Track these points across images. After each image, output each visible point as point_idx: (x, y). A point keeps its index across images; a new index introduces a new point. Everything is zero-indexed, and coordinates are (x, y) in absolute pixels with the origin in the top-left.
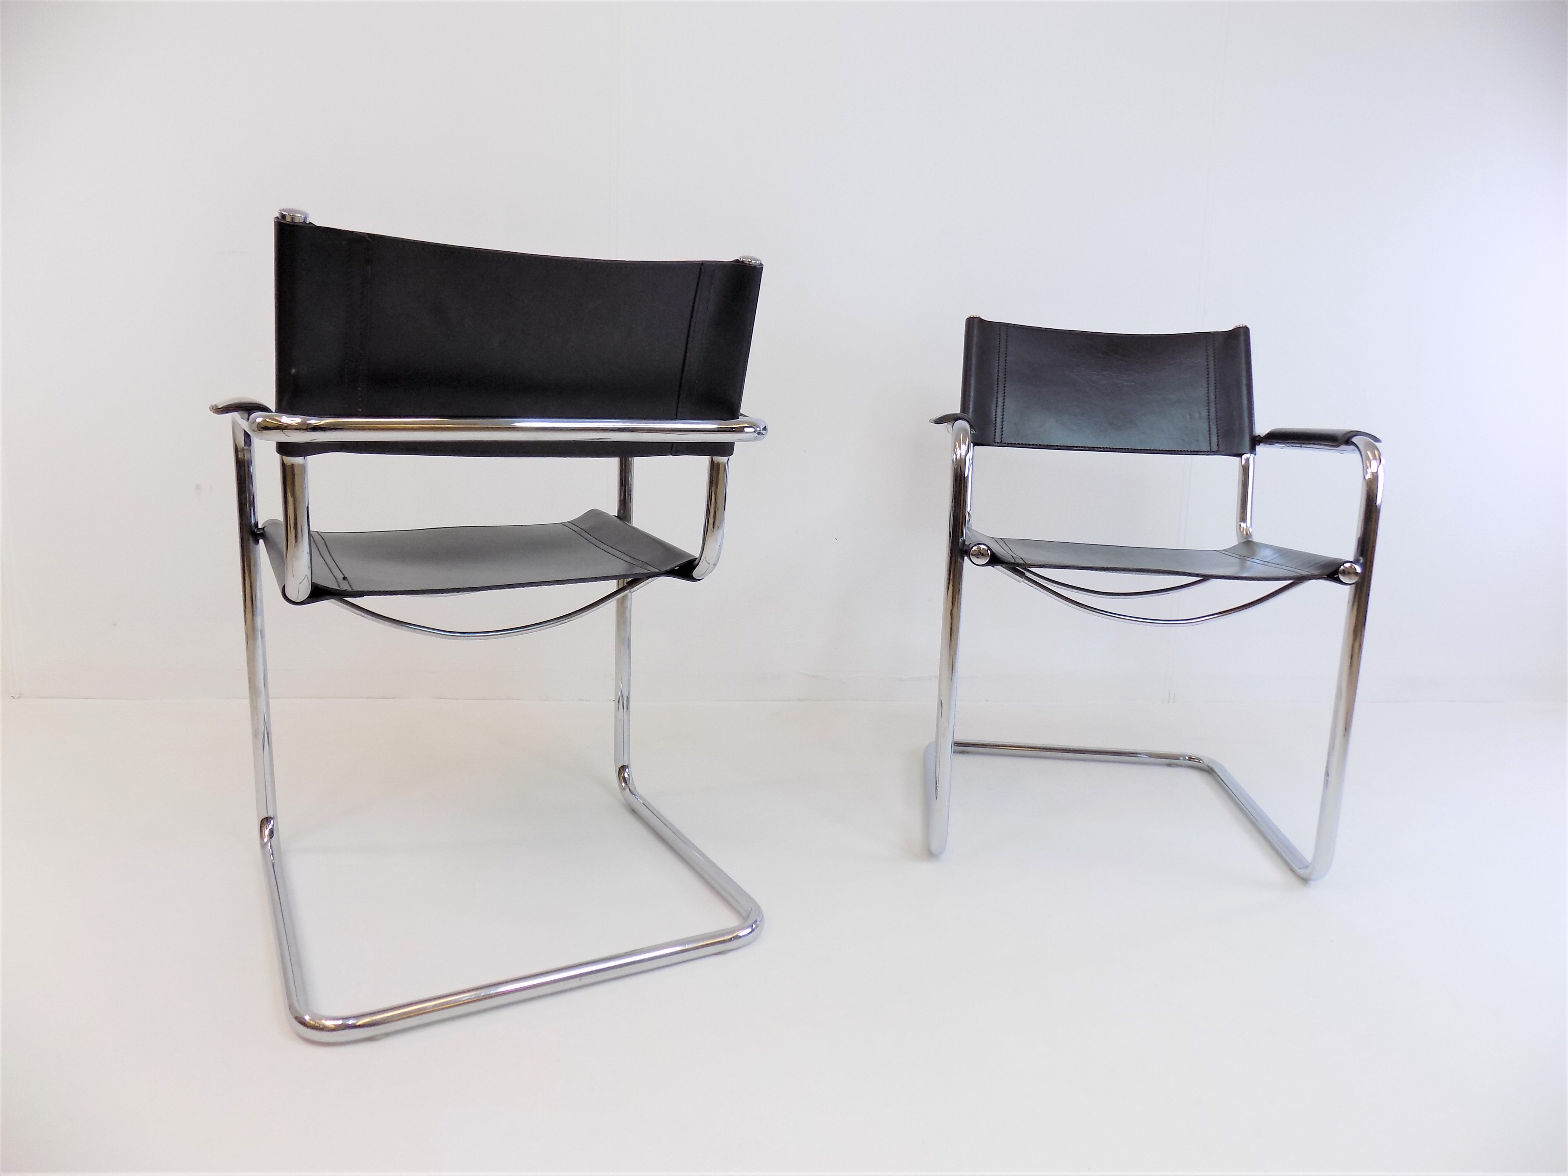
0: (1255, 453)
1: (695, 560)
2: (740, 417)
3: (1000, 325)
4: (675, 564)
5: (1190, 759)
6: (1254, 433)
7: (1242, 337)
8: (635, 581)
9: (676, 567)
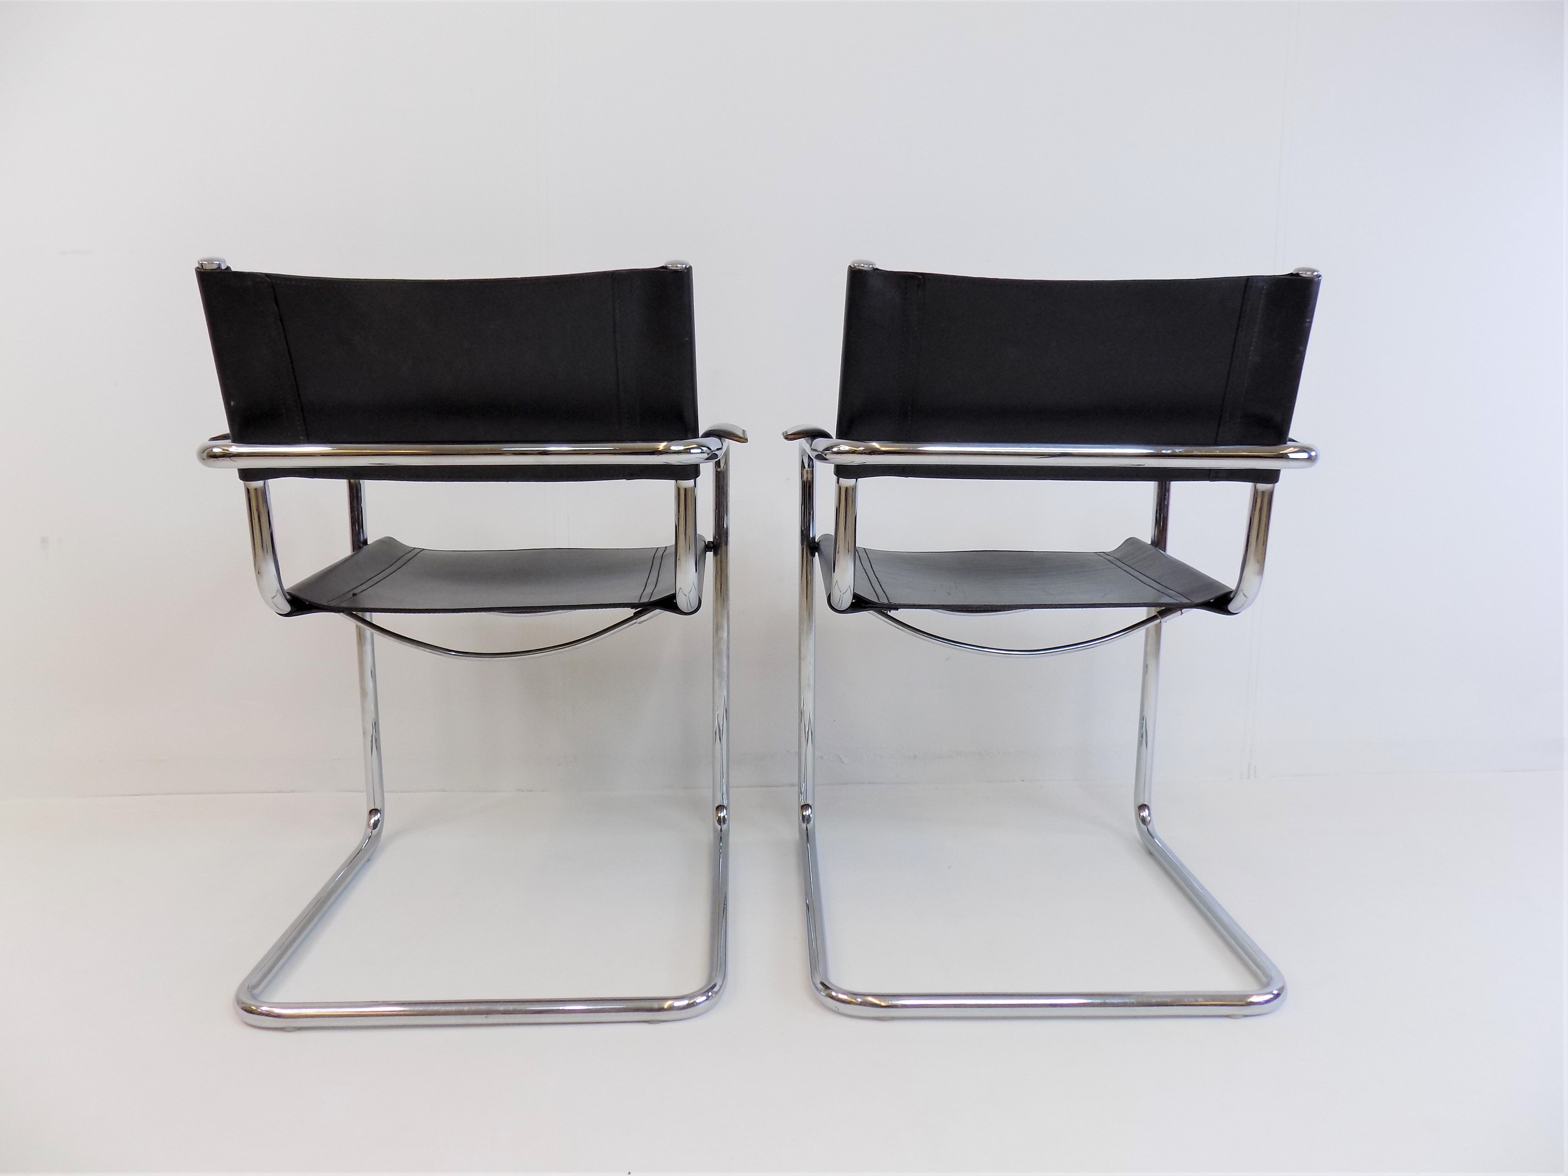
1: (1231, 592)
2: (1288, 443)
4: (1210, 597)
8: (1166, 610)
9: (1211, 599)
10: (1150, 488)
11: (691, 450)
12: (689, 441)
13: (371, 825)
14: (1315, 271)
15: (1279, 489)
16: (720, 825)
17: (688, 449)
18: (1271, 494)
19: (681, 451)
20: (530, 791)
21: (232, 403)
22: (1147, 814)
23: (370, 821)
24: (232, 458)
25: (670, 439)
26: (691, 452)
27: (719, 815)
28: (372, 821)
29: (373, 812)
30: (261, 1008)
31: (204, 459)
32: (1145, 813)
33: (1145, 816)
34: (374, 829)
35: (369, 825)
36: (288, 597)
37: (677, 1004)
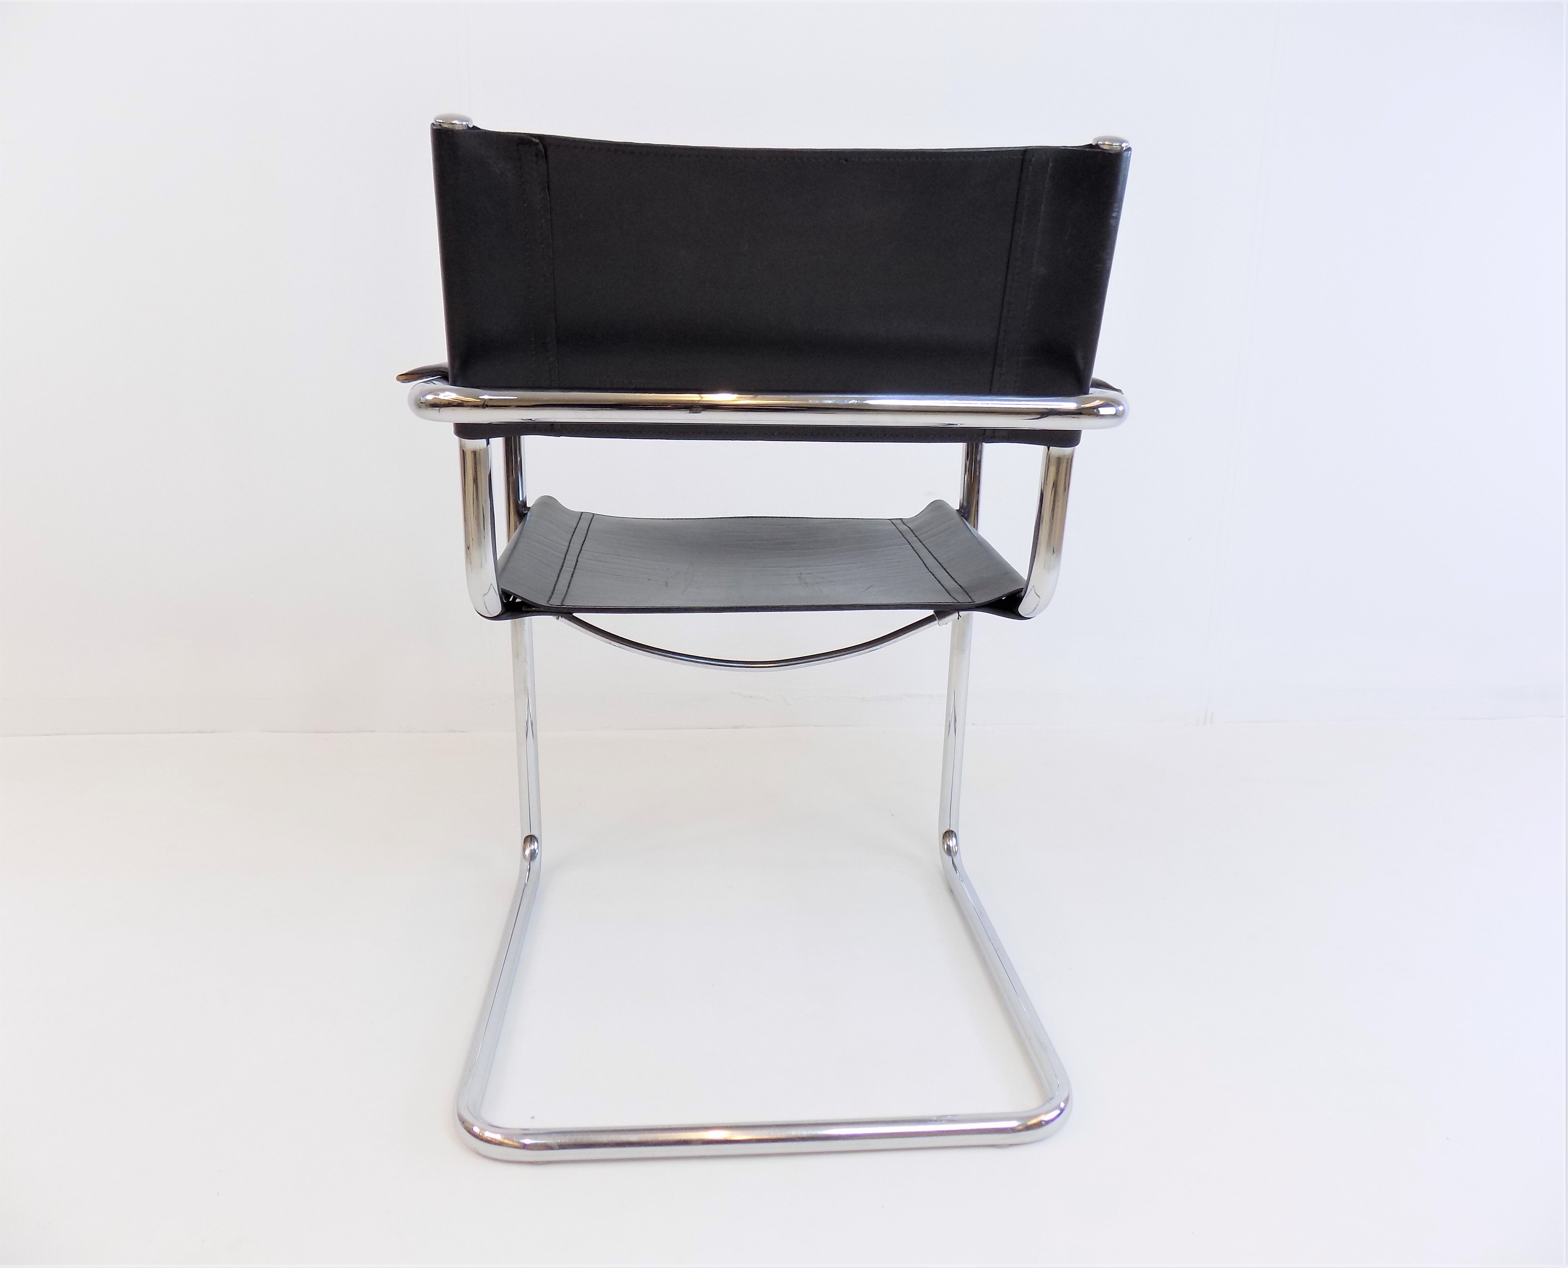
10: (958, 449)
14: (1122, 141)
15: (1080, 453)
18: (1070, 460)
22: (955, 844)
32: (952, 843)
33: (951, 846)
34: (531, 861)
35: (525, 857)
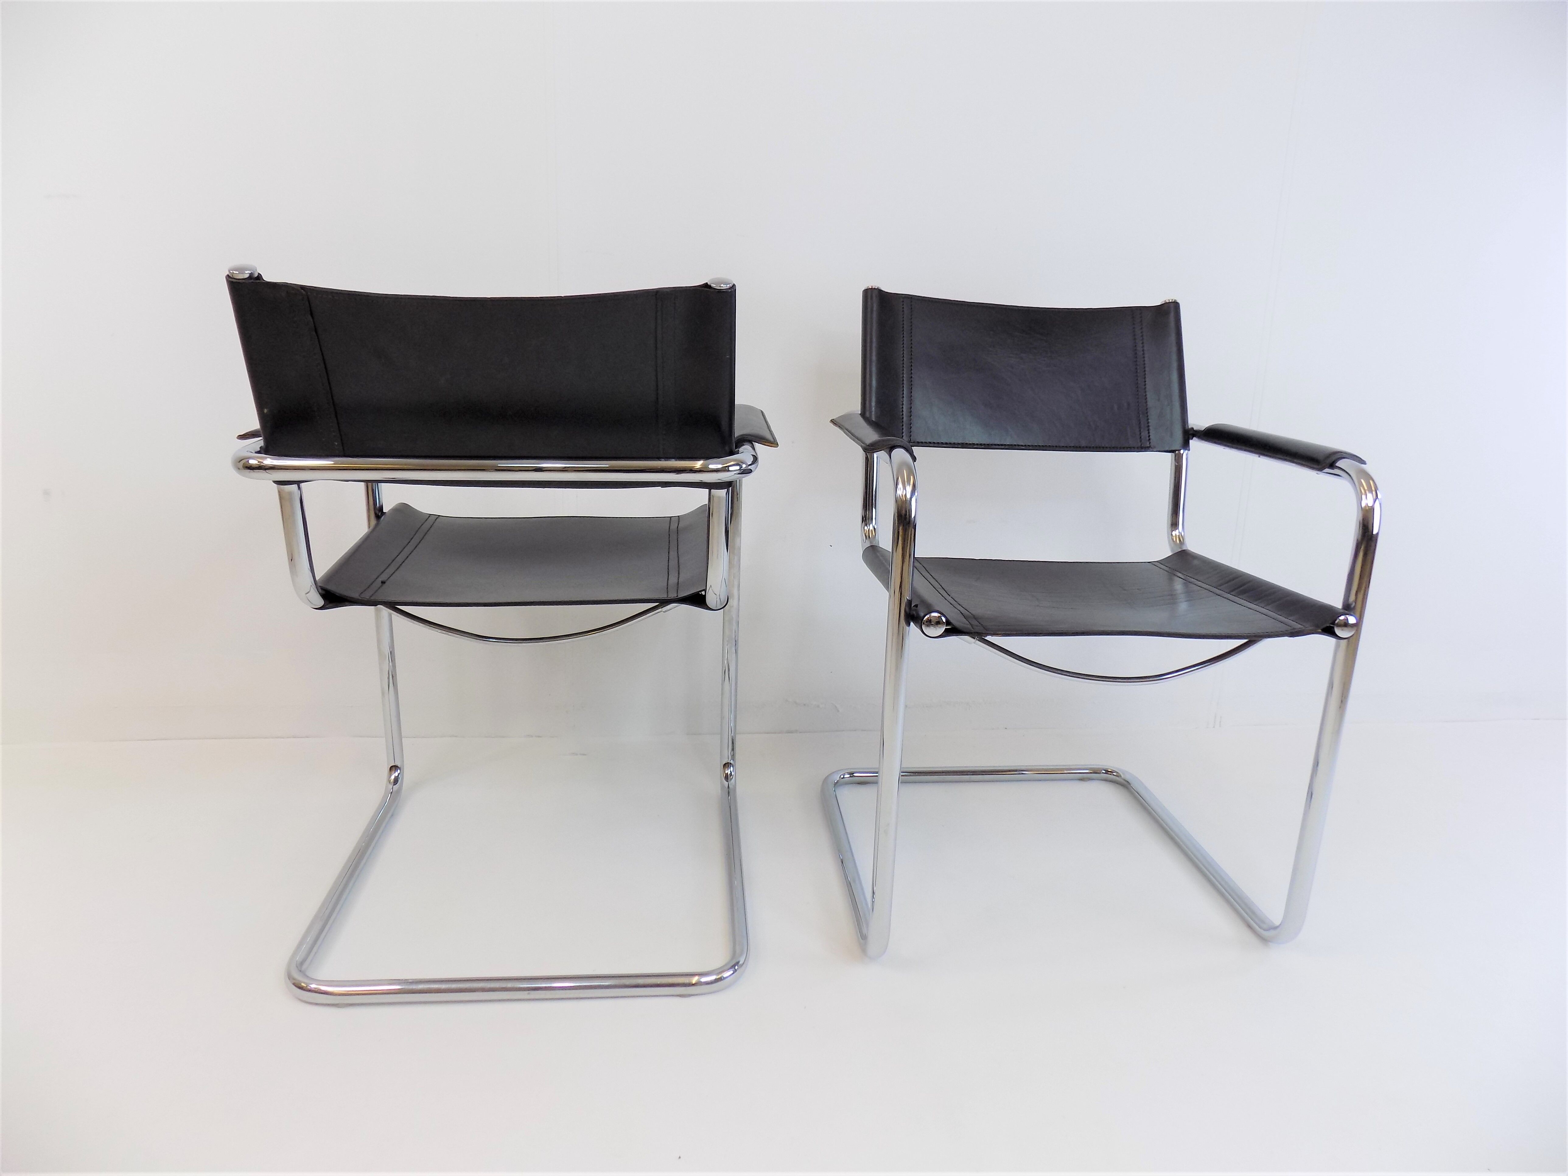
0: (1188, 449)
3: (904, 298)
5: (1107, 772)
6: (1186, 426)
7: (1172, 315)
11: (730, 468)
12: (726, 459)
13: (392, 781)
16: (728, 781)
17: (726, 467)
19: (719, 470)
20: (539, 737)
21: (266, 411)
23: (390, 777)
24: (267, 471)
25: (707, 457)
26: (730, 470)
27: (726, 772)
28: (393, 777)
29: (394, 768)
30: (310, 985)
31: (239, 469)
34: (394, 785)
35: (390, 782)
36: (320, 590)
37: (704, 979)
